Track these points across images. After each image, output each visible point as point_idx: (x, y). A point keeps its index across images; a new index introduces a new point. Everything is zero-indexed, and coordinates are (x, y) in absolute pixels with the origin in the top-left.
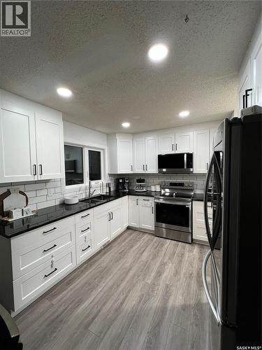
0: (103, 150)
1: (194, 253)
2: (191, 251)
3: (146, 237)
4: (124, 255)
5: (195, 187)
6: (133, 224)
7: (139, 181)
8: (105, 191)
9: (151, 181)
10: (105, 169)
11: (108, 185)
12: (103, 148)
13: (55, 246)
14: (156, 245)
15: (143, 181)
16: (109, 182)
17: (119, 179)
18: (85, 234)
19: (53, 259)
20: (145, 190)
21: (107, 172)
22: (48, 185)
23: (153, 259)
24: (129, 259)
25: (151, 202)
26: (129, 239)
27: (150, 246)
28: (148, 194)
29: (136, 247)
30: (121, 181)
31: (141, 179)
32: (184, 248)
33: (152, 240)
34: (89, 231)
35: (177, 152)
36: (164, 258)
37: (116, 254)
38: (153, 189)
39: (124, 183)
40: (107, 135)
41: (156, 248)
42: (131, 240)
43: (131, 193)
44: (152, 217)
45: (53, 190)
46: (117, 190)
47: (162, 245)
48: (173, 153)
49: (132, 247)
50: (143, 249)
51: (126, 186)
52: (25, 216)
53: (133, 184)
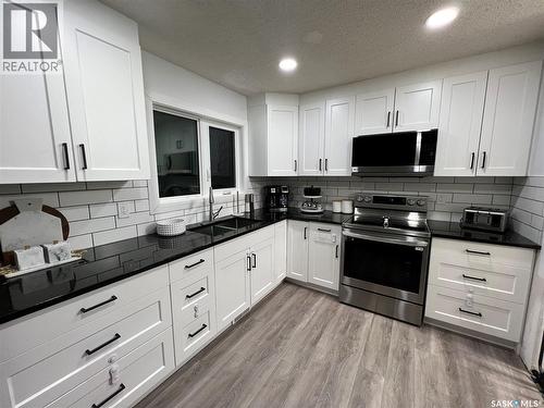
0: (239, 128)
1: (432, 351)
2: (423, 345)
3: (322, 303)
4: (277, 345)
5: (430, 207)
6: (297, 275)
7: (309, 192)
8: (242, 209)
9: (334, 192)
10: (244, 167)
11: (249, 198)
12: (239, 124)
13: (118, 336)
14: (344, 323)
15: (317, 192)
16: (251, 192)
17: (269, 188)
18: (194, 301)
19: (114, 366)
20: (319, 210)
21: (248, 173)
22: (119, 194)
23: (340, 360)
24: (288, 356)
25: (335, 236)
26: (288, 305)
27: (331, 327)
28: (327, 218)
29: (302, 325)
30: (273, 191)
31: (313, 187)
32: (405, 335)
33: (334, 312)
34: (203, 295)
35: (397, 130)
36: (364, 361)
37: (260, 339)
38: (337, 208)
39: (279, 194)
40: (247, 97)
41: (343, 332)
42: (290, 309)
43: (293, 215)
44: (335, 265)
45: (129, 207)
46: (266, 208)
47: (358, 326)
48: (389, 131)
49: (293, 324)
50: (317, 332)
51: (283, 201)
52: (53, 262)
53: (297, 198)
